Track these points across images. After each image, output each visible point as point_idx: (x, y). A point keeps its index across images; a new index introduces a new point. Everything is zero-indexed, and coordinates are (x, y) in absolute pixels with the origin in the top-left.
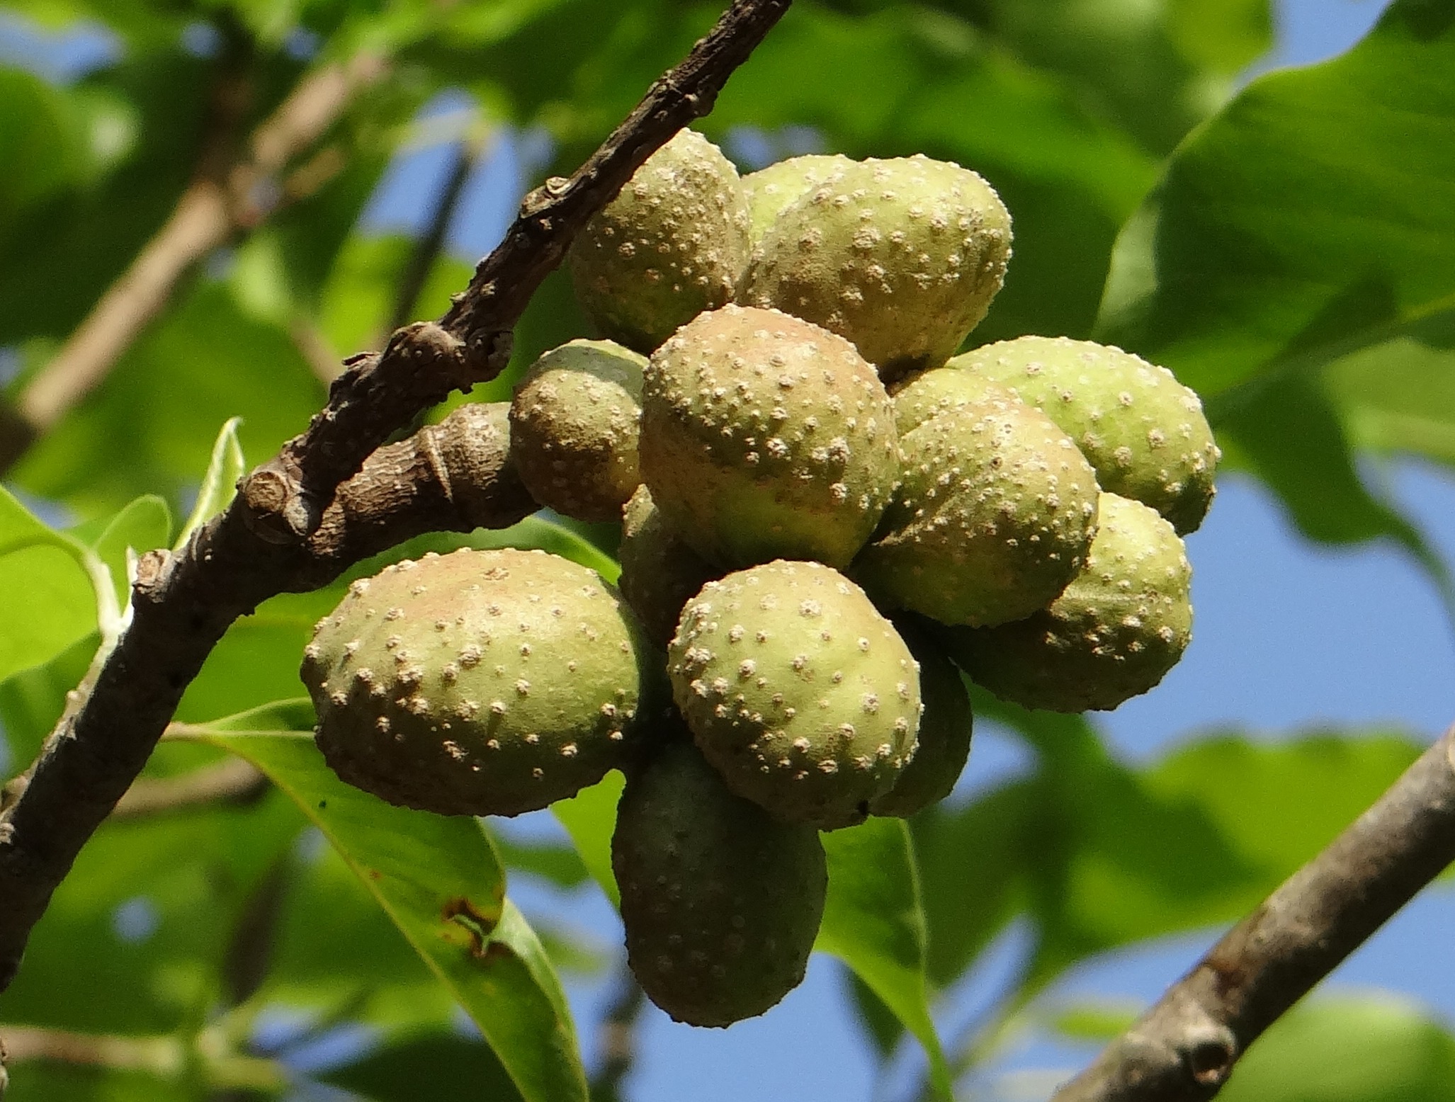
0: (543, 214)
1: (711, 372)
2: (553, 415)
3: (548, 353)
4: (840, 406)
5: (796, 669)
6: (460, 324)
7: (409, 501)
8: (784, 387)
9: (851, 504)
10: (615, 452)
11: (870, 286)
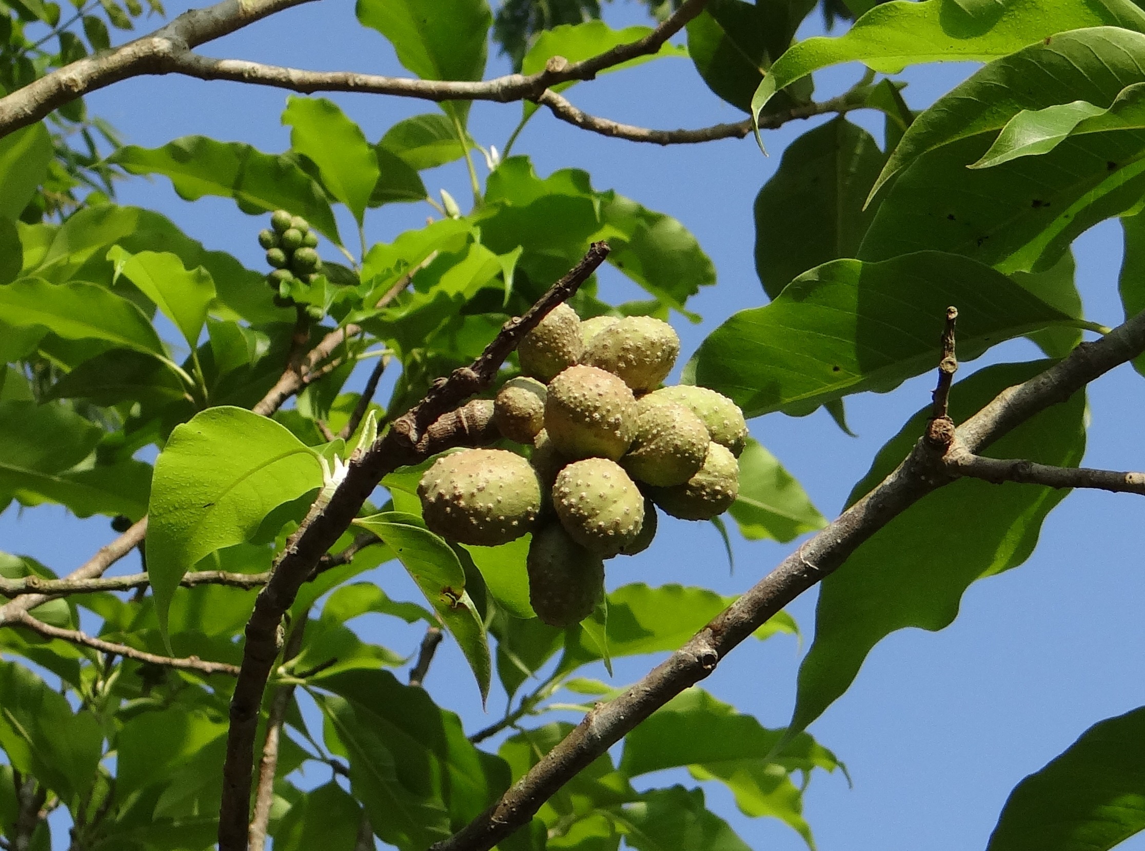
0: (511, 330)
1: (573, 388)
2: (511, 403)
3: (509, 381)
4: (620, 403)
5: (601, 496)
6: (479, 369)
7: (452, 434)
8: (600, 395)
9: (621, 439)
10: (533, 417)
11: (628, 362)
